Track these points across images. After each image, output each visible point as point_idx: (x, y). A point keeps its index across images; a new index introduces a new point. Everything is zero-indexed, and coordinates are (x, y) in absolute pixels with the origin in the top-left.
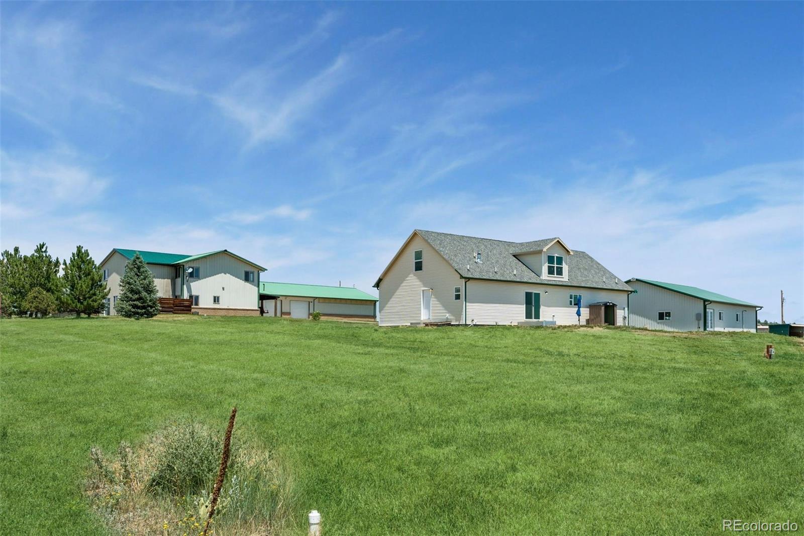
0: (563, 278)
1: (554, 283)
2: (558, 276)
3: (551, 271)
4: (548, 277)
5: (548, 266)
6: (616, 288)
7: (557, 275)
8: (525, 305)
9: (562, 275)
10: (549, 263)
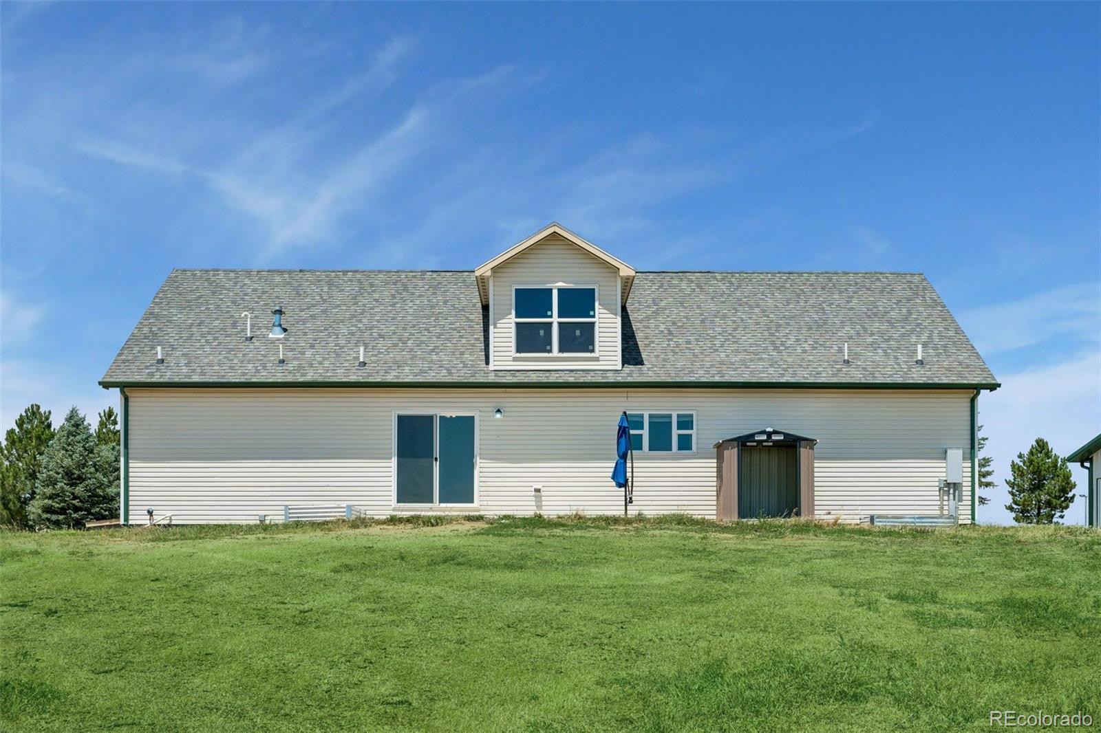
0: (597, 359)
1: (534, 378)
2: (561, 355)
3: (530, 340)
4: (515, 359)
5: (517, 324)
6: (945, 381)
7: (561, 350)
8: (394, 460)
9: (593, 351)
10: (517, 316)
